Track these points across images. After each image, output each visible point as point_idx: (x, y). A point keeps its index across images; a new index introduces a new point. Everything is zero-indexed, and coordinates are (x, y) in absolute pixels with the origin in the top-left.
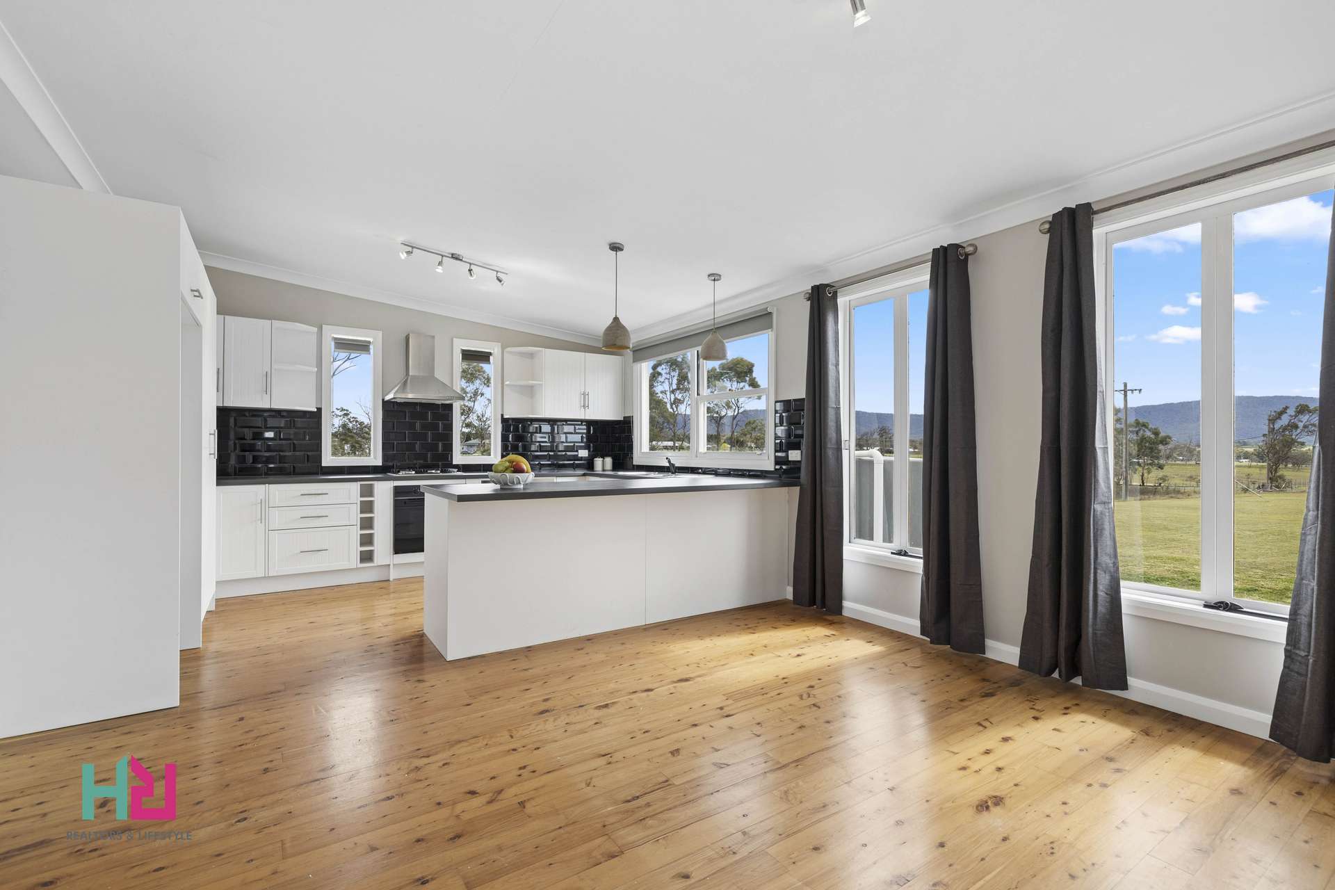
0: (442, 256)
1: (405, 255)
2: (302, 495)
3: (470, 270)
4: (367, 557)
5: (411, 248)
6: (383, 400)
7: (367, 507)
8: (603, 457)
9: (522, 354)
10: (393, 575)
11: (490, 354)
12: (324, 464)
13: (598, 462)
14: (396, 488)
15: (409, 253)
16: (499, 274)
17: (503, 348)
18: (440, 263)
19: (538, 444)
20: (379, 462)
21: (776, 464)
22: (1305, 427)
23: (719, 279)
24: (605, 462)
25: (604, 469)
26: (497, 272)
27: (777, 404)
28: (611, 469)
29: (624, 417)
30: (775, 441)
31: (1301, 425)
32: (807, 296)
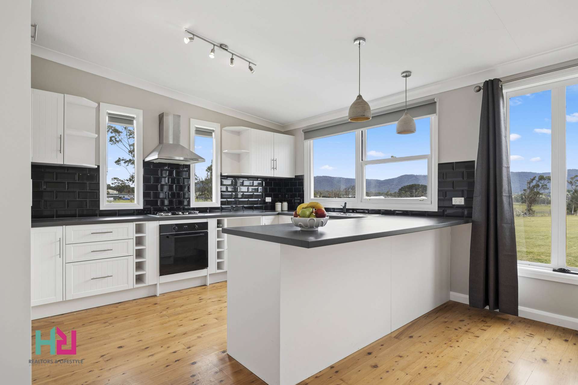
0: (214, 45)
1: (189, 40)
2: (92, 233)
3: (232, 59)
4: (139, 279)
5: (193, 35)
6: (144, 161)
7: (139, 241)
8: (281, 202)
9: (233, 132)
10: (159, 291)
11: (213, 131)
12: (102, 208)
13: (278, 205)
14: (161, 226)
15: (191, 39)
16: (251, 65)
17: (222, 127)
18: (213, 51)
19: (242, 193)
20: (141, 207)
21: (439, 207)
22: (542, 186)
23: (409, 76)
24: (283, 205)
25: (283, 210)
26: (250, 62)
27: (441, 166)
28: (287, 210)
29: (295, 176)
30: (439, 191)
31: (541, 185)
32: (477, 88)
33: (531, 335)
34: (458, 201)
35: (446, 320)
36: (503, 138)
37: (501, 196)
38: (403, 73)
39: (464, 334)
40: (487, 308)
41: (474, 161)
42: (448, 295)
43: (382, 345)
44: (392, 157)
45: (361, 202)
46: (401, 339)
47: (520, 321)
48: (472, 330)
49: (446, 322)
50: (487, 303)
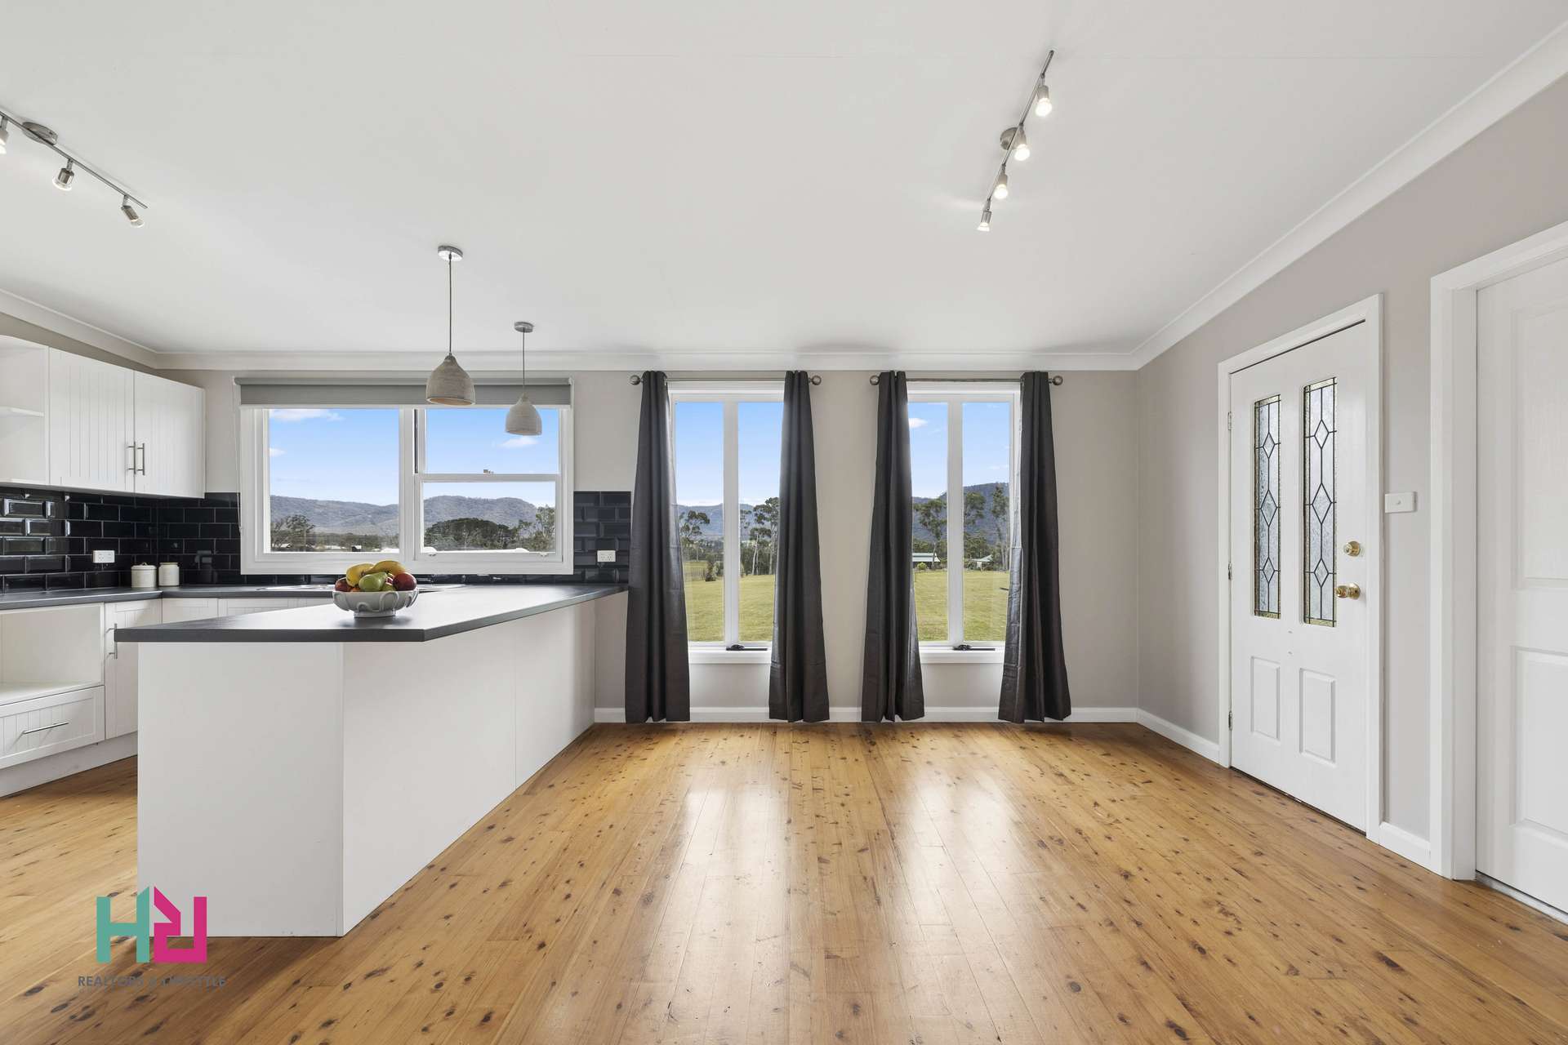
0: (6, 118)
3: (66, 173)
8: (156, 562)
13: (145, 574)
16: (129, 203)
21: (575, 567)
22: (694, 528)
23: (530, 331)
24: (164, 573)
25: (160, 584)
26: (126, 196)
27: (578, 495)
28: (178, 584)
29: (206, 494)
30: (575, 539)
31: (691, 527)
32: (635, 379)
33: (706, 740)
34: (606, 556)
35: (597, 751)
36: (670, 463)
37: (668, 548)
38: (520, 323)
39: (627, 760)
40: (650, 720)
41: (630, 493)
42: (592, 715)
43: (508, 811)
44: (485, 471)
45: (415, 560)
46: (536, 794)
47: (692, 728)
48: (636, 753)
49: (597, 753)
50: (649, 713)
